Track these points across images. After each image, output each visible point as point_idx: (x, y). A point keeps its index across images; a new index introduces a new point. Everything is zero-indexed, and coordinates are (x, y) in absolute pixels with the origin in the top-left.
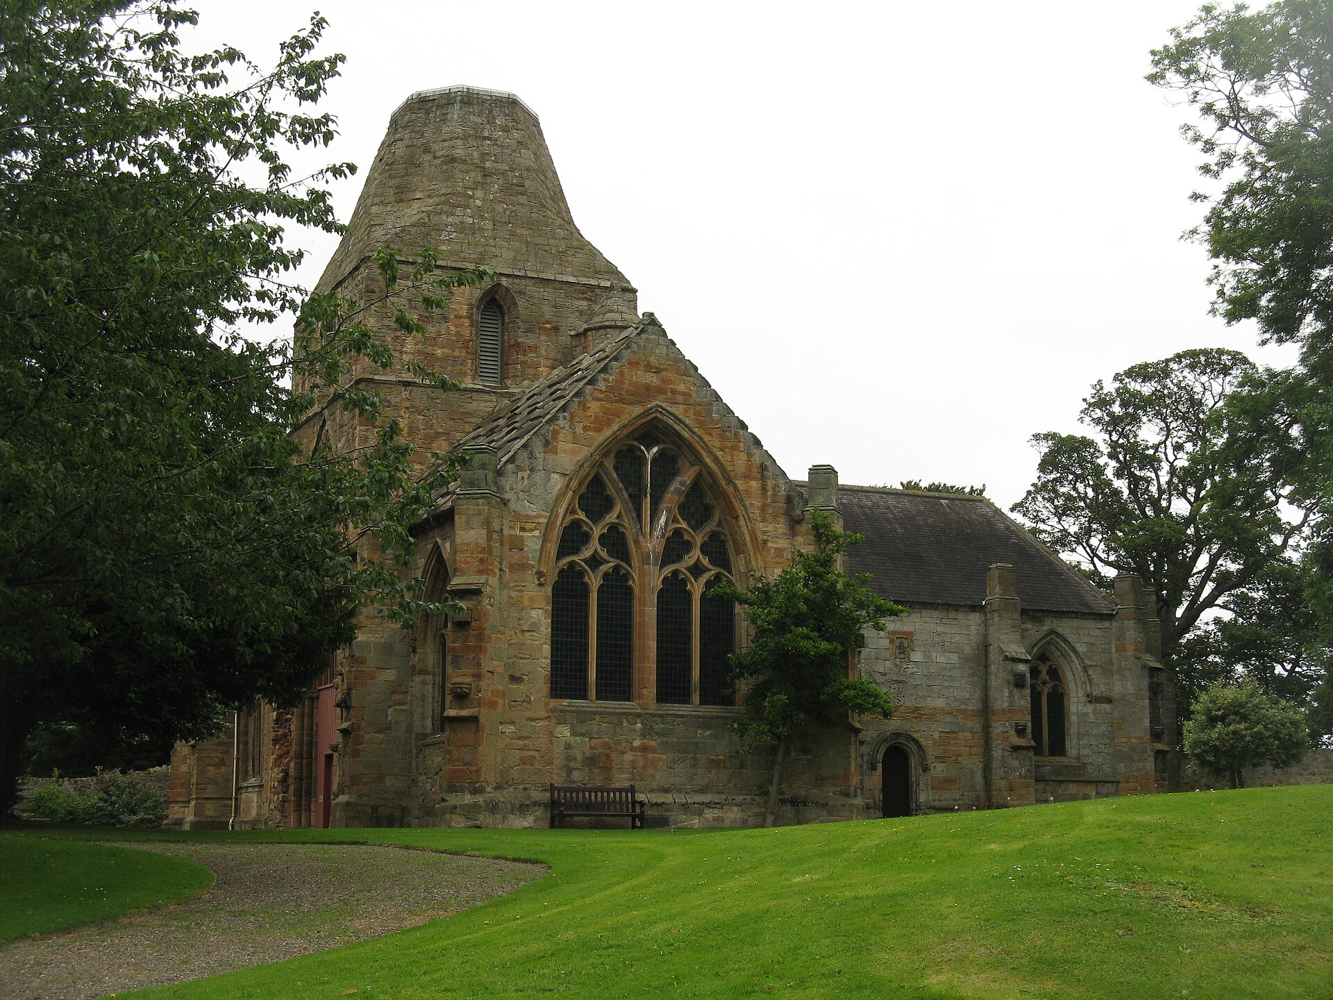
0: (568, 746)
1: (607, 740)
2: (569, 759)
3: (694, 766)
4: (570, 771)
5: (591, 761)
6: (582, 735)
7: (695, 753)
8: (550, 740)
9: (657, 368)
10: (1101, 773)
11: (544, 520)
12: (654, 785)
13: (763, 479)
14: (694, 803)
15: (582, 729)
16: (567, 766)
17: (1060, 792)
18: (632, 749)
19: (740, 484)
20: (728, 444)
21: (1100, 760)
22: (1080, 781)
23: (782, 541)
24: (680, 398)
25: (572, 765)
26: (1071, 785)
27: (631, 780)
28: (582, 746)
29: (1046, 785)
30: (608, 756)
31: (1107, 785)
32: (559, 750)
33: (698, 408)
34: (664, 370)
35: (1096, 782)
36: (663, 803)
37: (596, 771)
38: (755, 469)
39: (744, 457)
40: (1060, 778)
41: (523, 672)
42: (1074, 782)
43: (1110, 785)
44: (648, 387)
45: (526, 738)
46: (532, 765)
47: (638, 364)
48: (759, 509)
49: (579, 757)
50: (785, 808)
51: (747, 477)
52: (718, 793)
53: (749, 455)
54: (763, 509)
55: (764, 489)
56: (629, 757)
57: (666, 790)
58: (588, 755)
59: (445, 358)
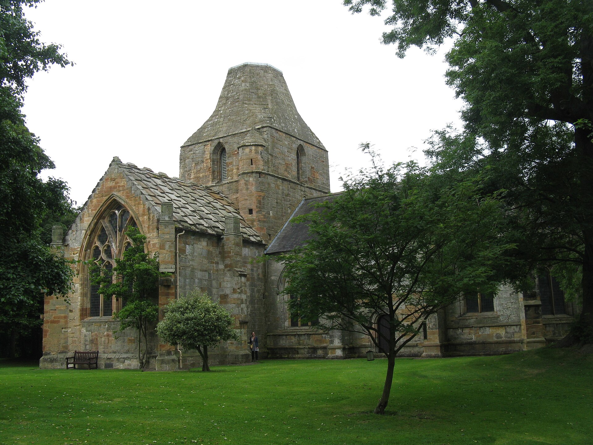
0: (85, 336)
1: (96, 333)
2: (86, 341)
3: (124, 342)
4: (86, 345)
5: (92, 341)
6: (89, 331)
7: (124, 337)
8: (80, 334)
9: (114, 179)
10: (510, 320)
11: (79, 249)
12: (111, 351)
13: (149, 214)
14: (121, 358)
15: (89, 329)
16: (85, 344)
17: (480, 334)
18: (104, 336)
19: (141, 219)
20: (137, 203)
21: (508, 313)
22: (493, 326)
23: (155, 240)
24: (121, 188)
25: (86, 343)
26: (487, 329)
27: (104, 348)
28: (89, 335)
29: (471, 330)
30: (97, 339)
31: (513, 327)
32: (82, 337)
33: (127, 191)
34: (117, 178)
35: (505, 326)
36: (111, 358)
37: (93, 345)
38: (146, 211)
39: (142, 206)
40: (481, 325)
41: (73, 308)
42: (489, 327)
43: (515, 327)
44: (111, 188)
45: (74, 333)
46: (75, 343)
47: (108, 179)
48: (147, 228)
49: (88, 340)
50: (153, 360)
51: (143, 215)
52: (132, 353)
53: (144, 205)
54: (148, 228)
55: (149, 218)
56: (103, 339)
57: (115, 352)
58: (91, 339)
59: (203, 177)
